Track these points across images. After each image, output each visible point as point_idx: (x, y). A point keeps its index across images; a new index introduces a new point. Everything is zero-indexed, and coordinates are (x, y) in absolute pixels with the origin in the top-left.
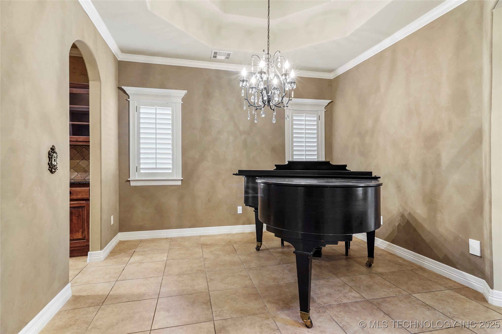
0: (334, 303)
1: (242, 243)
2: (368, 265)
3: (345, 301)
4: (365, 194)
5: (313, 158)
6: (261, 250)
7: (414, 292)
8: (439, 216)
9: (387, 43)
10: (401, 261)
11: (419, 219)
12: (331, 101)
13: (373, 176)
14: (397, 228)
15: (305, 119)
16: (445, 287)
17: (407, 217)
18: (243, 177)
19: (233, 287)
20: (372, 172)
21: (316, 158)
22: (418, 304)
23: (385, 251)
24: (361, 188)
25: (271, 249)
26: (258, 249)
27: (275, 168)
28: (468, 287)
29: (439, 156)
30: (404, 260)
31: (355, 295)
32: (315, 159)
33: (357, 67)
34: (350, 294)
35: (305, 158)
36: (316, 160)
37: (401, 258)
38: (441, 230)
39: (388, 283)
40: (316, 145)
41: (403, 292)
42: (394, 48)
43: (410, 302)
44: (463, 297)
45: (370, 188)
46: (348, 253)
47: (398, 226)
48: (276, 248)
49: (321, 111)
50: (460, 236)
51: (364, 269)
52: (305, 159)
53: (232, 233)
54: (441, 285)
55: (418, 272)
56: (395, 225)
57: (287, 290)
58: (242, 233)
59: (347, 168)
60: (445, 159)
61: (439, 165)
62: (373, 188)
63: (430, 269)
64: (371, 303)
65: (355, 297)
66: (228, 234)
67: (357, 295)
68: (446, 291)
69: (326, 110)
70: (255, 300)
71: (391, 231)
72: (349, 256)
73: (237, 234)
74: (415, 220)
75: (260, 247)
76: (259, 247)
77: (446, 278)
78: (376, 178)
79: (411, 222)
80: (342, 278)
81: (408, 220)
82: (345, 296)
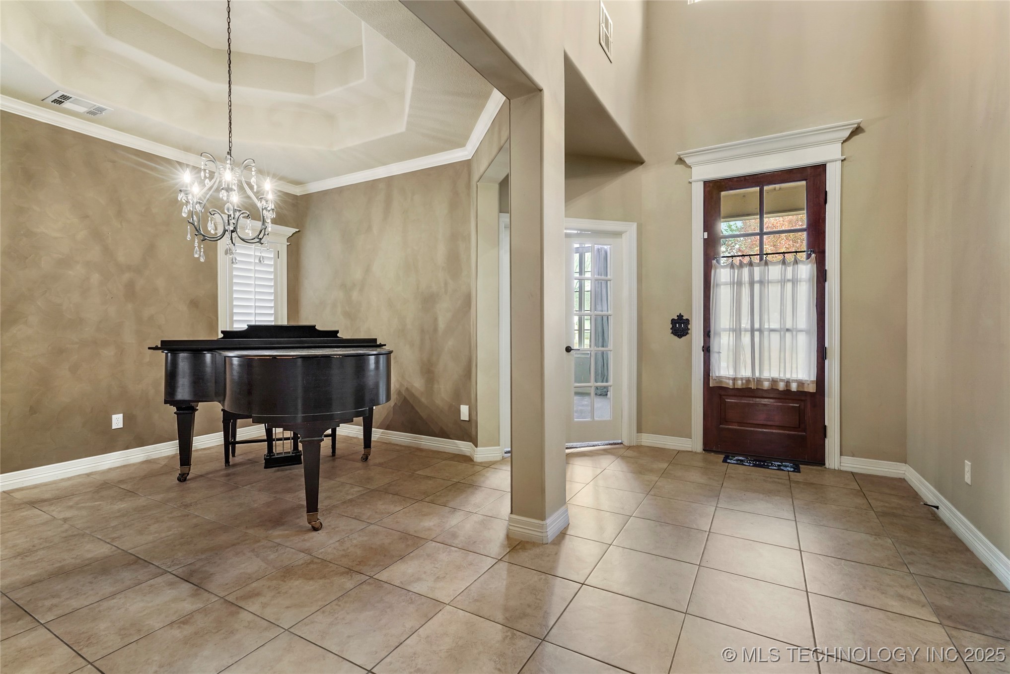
0: (338, 503)
1: (138, 479)
2: (364, 459)
3: (350, 497)
4: (377, 362)
5: (268, 320)
6: (189, 480)
7: (416, 471)
8: (436, 386)
9: (381, 172)
10: (398, 448)
11: (417, 394)
12: (298, 230)
13: (378, 343)
14: (392, 409)
15: (255, 253)
16: (442, 459)
17: (404, 394)
18: (163, 352)
19: (171, 532)
20: (376, 339)
21: (273, 319)
22: (421, 478)
23: (379, 442)
24: (373, 357)
25: (207, 474)
26: (183, 478)
27: (222, 335)
28: (459, 454)
29: (436, 319)
30: (401, 446)
31: (358, 489)
32: (272, 321)
33: (340, 190)
34: (352, 490)
35: (253, 319)
36: (273, 324)
37: (397, 445)
38: (438, 402)
39: (391, 470)
40: (273, 298)
41: (406, 473)
42: (389, 181)
43: (414, 479)
44: (456, 463)
45: (381, 356)
46: (335, 453)
47: (394, 406)
48: (217, 471)
49: (282, 244)
50: (454, 404)
51: (359, 464)
52: (254, 321)
53: (99, 470)
54: (438, 458)
55: (416, 453)
56: (390, 406)
57: (269, 509)
58: (124, 466)
59: (338, 335)
60: (442, 325)
61: (435, 330)
62: (385, 355)
63: (427, 448)
64: (377, 490)
65: (359, 491)
66: (88, 475)
67: (361, 489)
68: (443, 462)
69: (289, 244)
70: (224, 533)
71: (386, 414)
72: (336, 456)
73: (110, 469)
74: (412, 395)
75: (188, 474)
76: (186, 475)
77: (441, 452)
78: (381, 346)
79: (408, 398)
80: (338, 479)
81: (405, 397)
82: (347, 494)
